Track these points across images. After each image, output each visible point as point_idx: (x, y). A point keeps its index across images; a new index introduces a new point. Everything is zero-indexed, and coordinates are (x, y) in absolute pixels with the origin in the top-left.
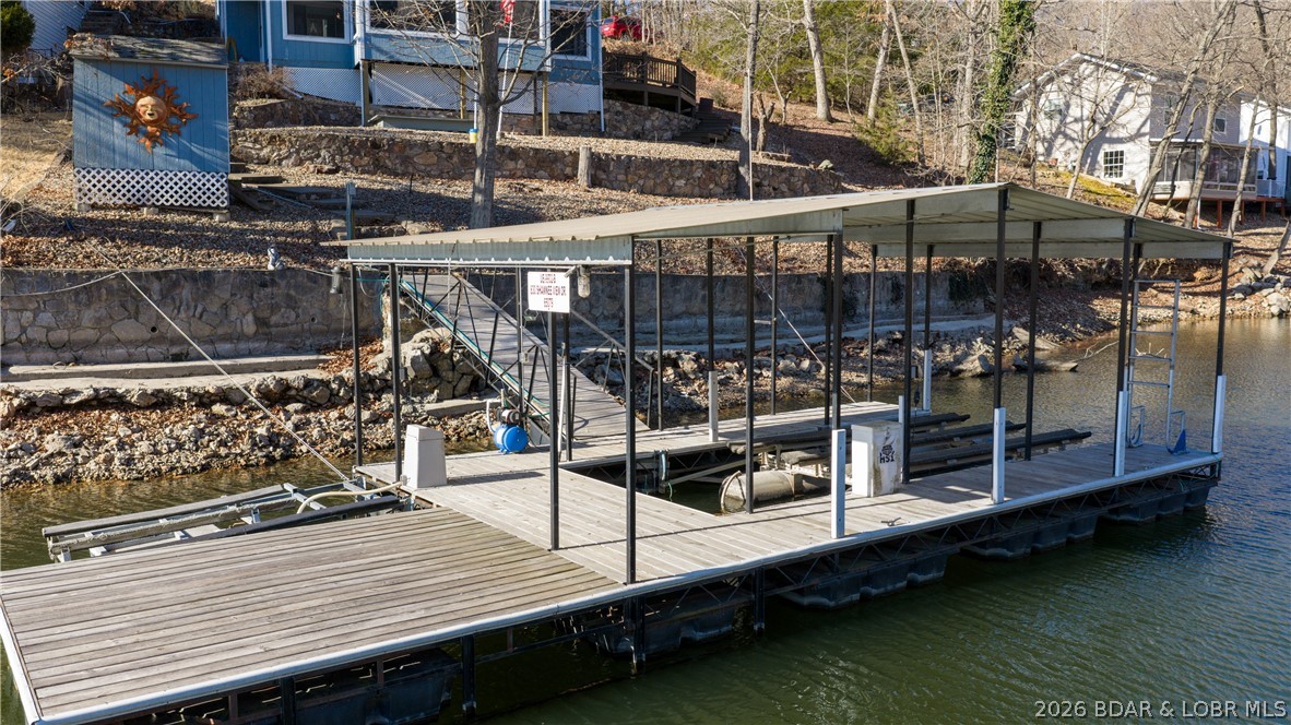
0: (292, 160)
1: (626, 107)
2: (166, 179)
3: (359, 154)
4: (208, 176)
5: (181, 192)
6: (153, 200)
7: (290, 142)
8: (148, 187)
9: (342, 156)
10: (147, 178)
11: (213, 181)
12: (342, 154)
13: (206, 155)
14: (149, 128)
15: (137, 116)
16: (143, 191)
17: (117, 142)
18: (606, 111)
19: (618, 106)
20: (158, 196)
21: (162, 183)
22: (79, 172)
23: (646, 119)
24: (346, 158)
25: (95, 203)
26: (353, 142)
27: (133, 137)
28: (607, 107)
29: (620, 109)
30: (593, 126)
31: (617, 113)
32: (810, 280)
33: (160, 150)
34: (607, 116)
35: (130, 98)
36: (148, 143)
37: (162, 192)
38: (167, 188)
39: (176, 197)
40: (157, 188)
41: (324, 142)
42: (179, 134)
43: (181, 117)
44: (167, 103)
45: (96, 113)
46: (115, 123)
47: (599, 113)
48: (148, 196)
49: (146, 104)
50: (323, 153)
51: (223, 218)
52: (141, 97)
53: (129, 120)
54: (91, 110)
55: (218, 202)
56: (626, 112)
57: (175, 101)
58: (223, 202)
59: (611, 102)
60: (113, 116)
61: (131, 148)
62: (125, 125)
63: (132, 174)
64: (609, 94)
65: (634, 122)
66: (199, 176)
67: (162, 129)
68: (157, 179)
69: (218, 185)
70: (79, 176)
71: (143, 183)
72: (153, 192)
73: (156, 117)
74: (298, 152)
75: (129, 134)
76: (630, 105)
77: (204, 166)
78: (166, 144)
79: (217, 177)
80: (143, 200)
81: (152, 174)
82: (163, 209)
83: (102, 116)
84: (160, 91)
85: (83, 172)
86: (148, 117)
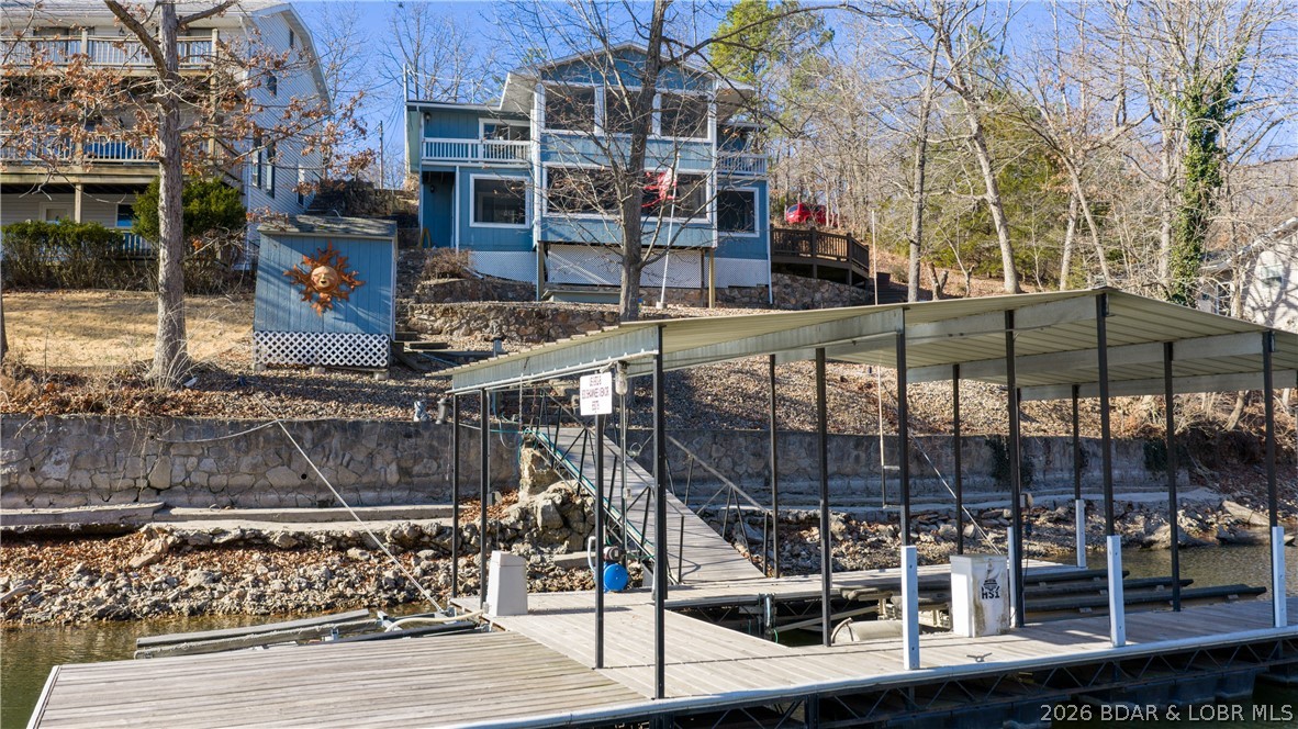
0: (463, 330)
1: (794, 280)
2: (334, 341)
3: (524, 323)
4: (371, 338)
5: (346, 353)
6: (321, 360)
7: (462, 314)
8: (317, 348)
9: (509, 326)
10: (317, 340)
11: (375, 342)
12: (508, 325)
13: (370, 319)
14: (322, 295)
15: (311, 284)
16: (312, 352)
17: (292, 307)
18: (774, 284)
19: (786, 279)
20: (325, 356)
21: (329, 345)
22: (257, 335)
23: (815, 291)
24: (512, 328)
25: (270, 363)
26: (520, 312)
27: (307, 303)
28: (775, 280)
29: (789, 282)
30: (762, 299)
31: (786, 286)
32: (977, 443)
33: (329, 316)
34: (776, 289)
35: (306, 268)
36: (319, 308)
37: (329, 353)
38: (334, 349)
39: (341, 357)
40: (325, 349)
41: (493, 314)
42: (348, 300)
43: (350, 284)
44: (338, 272)
45: (276, 282)
46: (293, 291)
47: (767, 286)
48: (316, 356)
49: (320, 273)
50: (491, 323)
51: (382, 377)
52: (316, 267)
53: (304, 288)
54: (272, 279)
55: (379, 362)
56: (795, 285)
57: (346, 271)
58: (383, 362)
59: (779, 275)
60: (290, 284)
61: (304, 311)
62: (301, 292)
63: (304, 336)
64: (776, 268)
65: (803, 295)
66: (363, 338)
67: (333, 296)
68: (325, 340)
69: (379, 346)
70: (258, 339)
71: (313, 344)
72: (321, 352)
73: (327, 285)
74: (468, 323)
75: (304, 300)
76: (798, 278)
77: (368, 329)
78: (335, 309)
79: (379, 338)
80: (312, 360)
81: (321, 336)
82: (329, 369)
83: (282, 285)
84: (333, 261)
85: (262, 335)
86: (321, 285)
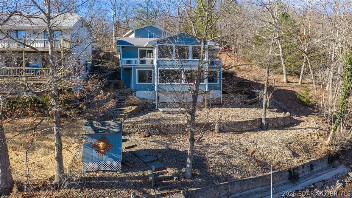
0: (138, 132)
2: (106, 163)
3: (155, 129)
4: (116, 162)
5: (109, 167)
6: (102, 169)
7: (138, 127)
8: (101, 166)
9: (151, 130)
10: (101, 163)
13: (116, 156)
14: (102, 151)
15: (99, 148)
17: (93, 155)
18: (223, 97)
19: (226, 96)
21: (104, 164)
22: (84, 163)
25: (88, 171)
26: (154, 126)
30: (219, 102)
32: (285, 172)
33: (104, 156)
34: (223, 99)
35: (97, 143)
36: (101, 155)
37: (104, 167)
38: (106, 166)
41: (146, 127)
42: (109, 151)
43: (110, 147)
44: (106, 144)
45: (88, 148)
46: (93, 150)
47: (221, 98)
49: (101, 144)
50: (146, 130)
51: (120, 173)
52: (100, 142)
54: (87, 147)
55: (119, 168)
57: (109, 143)
59: (224, 95)
60: (93, 148)
61: (97, 156)
62: (96, 150)
63: (97, 163)
64: (223, 93)
66: (114, 162)
67: (105, 151)
69: (119, 164)
73: (103, 148)
74: (139, 130)
75: (97, 152)
77: (115, 159)
78: (106, 154)
79: (119, 162)
80: (100, 169)
82: (104, 171)
83: (90, 148)
84: (105, 141)
86: (102, 148)
